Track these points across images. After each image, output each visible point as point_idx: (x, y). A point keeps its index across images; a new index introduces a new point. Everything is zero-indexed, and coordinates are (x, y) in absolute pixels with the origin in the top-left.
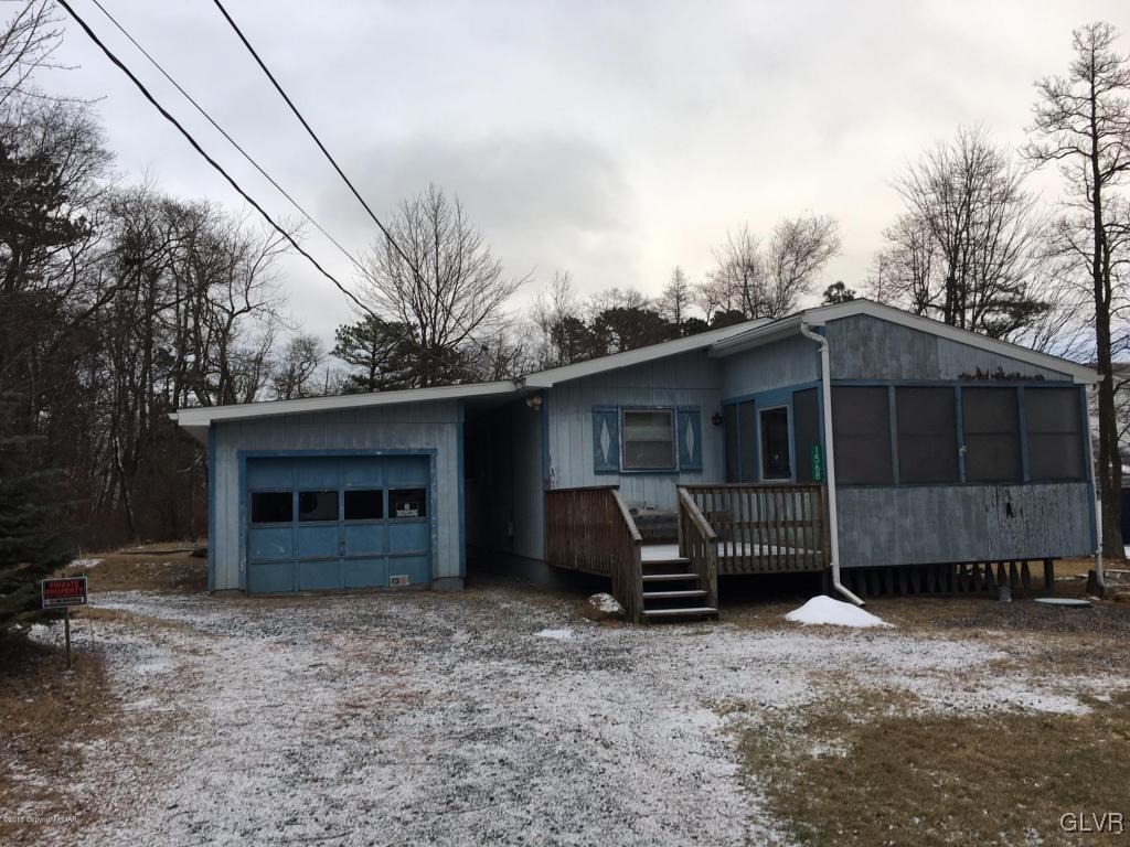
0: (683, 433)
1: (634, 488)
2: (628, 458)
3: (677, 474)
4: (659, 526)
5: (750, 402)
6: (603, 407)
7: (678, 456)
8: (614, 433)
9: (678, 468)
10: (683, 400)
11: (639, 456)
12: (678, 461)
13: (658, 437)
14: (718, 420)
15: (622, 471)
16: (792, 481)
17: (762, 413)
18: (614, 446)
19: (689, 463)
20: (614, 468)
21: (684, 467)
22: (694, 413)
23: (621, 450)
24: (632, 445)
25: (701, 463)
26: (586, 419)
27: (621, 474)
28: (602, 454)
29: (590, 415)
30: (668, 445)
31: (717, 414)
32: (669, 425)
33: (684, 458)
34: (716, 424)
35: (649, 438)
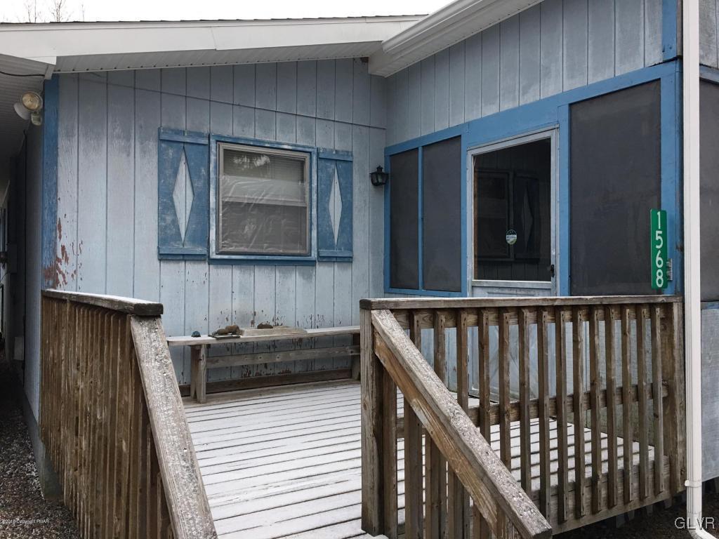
0: (324, 195)
1: (236, 290)
2: (226, 233)
3: (312, 263)
4: (279, 358)
5: (453, 141)
6: (182, 132)
7: (314, 234)
8: (200, 184)
9: (314, 255)
10: (327, 139)
11: (248, 230)
12: (314, 242)
13: (281, 200)
14: (379, 179)
15: (214, 256)
16: (555, 290)
17: (477, 158)
18: (200, 209)
19: (332, 246)
20: (200, 250)
21: (324, 253)
22: (343, 163)
23: (213, 217)
24: (236, 210)
25: (350, 247)
26: (144, 152)
27: (213, 262)
28: (175, 222)
29: (152, 146)
30: (298, 213)
31: (379, 168)
32: (303, 180)
33: (324, 240)
34: (376, 184)
35: (265, 199)
